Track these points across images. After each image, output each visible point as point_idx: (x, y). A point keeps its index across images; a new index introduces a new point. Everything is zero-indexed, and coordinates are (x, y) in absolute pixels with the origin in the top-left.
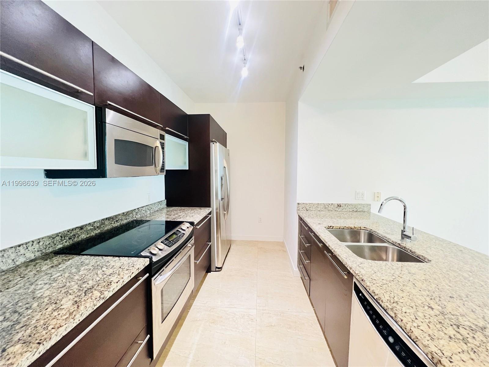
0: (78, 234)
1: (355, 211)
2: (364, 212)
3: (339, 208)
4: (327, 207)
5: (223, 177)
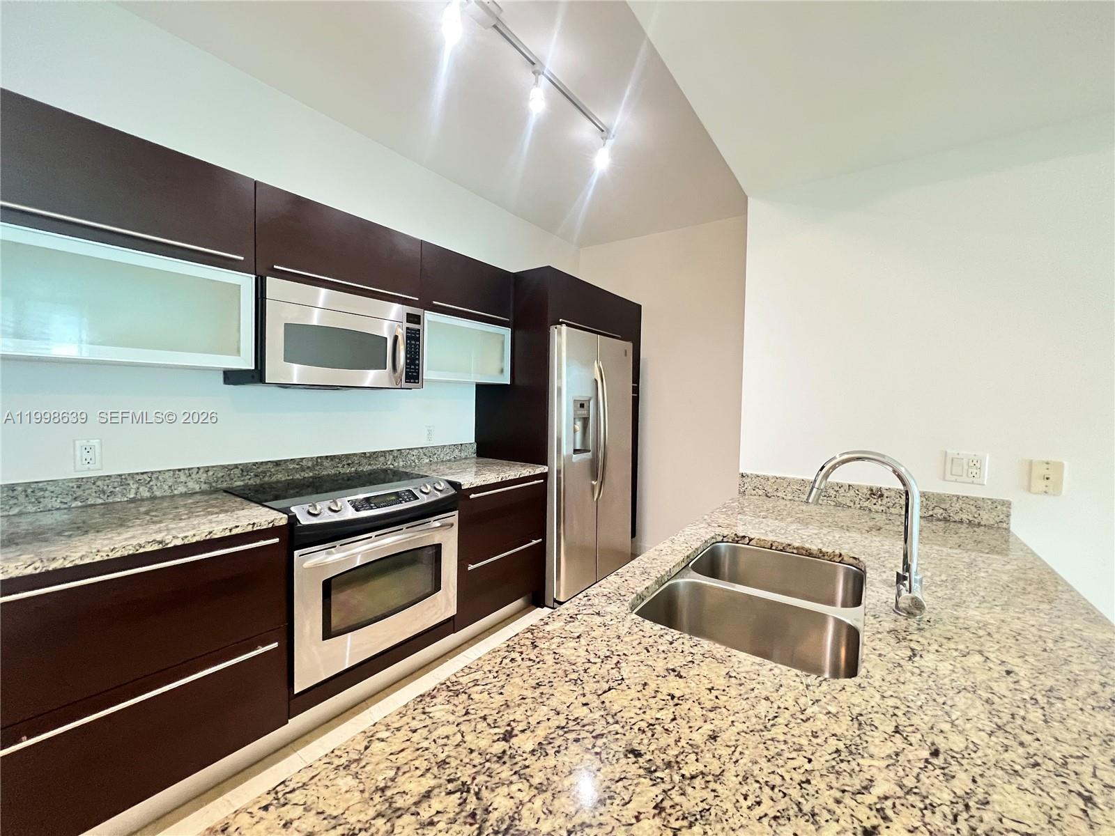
0: (271, 471)
1: (939, 520)
2: (979, 525)
3: (875, 501)
4: (832, 493)
5: (589, 401)
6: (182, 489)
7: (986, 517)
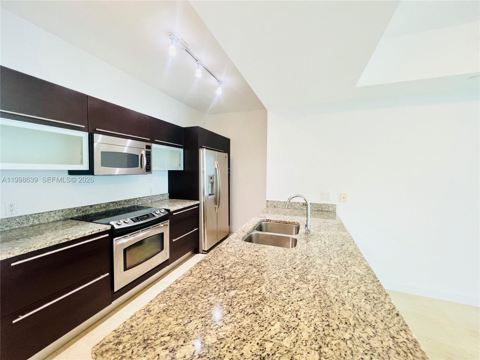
0: (89, 210)
1: (320, 211)
2: (329, 211)
3: (304, 207)
4: (293, 205)
5: (214, 176)
6: (52, 219)
7: (331, 209)
